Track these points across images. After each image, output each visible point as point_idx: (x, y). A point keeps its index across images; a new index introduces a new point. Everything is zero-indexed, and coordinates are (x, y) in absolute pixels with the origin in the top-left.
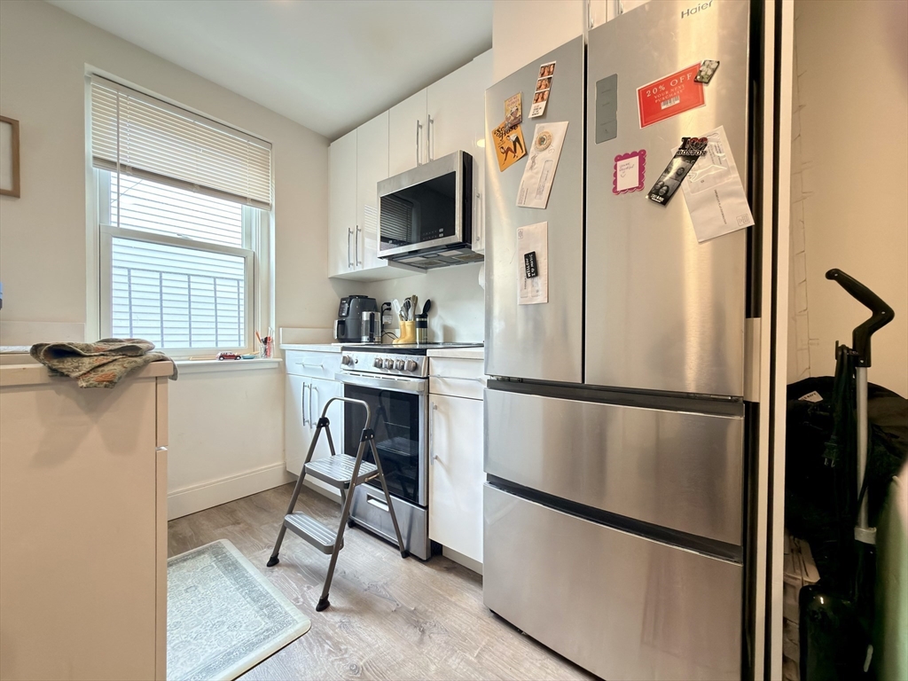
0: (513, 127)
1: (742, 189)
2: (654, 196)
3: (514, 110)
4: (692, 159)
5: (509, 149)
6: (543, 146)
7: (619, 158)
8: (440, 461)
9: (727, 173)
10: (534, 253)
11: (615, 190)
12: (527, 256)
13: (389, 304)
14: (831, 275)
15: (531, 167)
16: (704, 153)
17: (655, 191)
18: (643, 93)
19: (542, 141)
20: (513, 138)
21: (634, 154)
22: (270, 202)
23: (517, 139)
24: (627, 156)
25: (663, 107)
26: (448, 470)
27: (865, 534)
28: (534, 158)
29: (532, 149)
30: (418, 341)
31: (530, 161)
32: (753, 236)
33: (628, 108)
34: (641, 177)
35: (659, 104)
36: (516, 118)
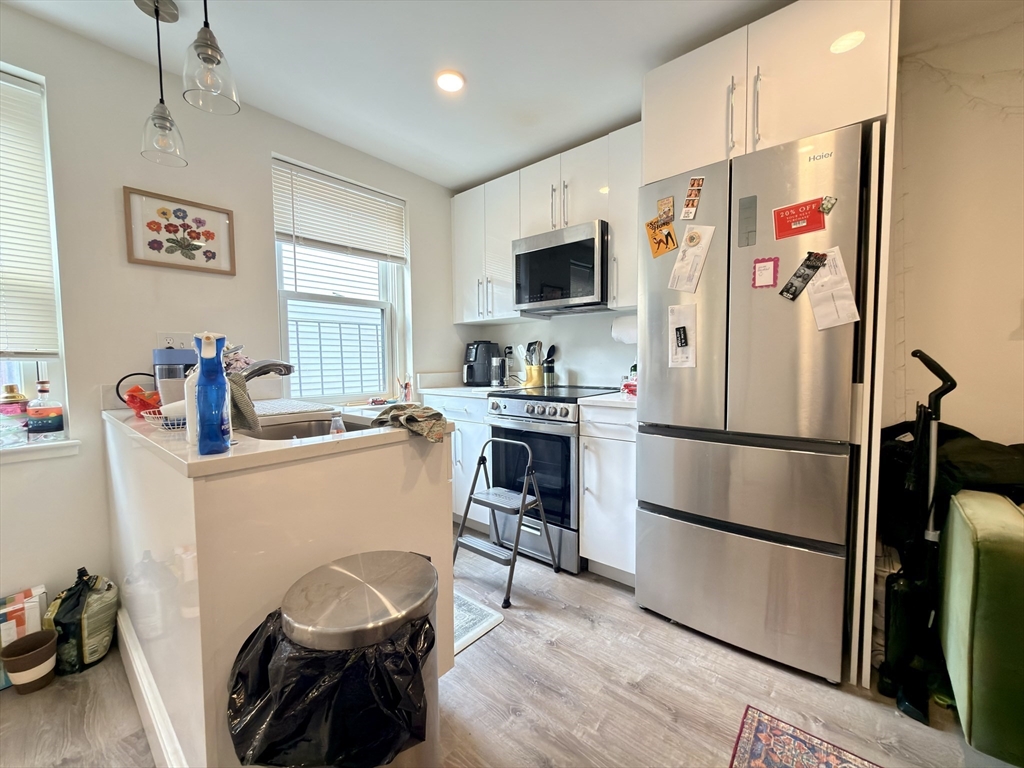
0: (666, 223)
1: (851, 294)
2: (785, 293)
3: (666, 209)
4: (816, 268)
5: (661, 241)
6: (692, 244)
7: (757, 261)
8: (590, 492)
9: (841, 281)
10: (684, 328)
11: (754, 285)
12: (678, 330)
13: (510, 348)
14: (915, 354)
15: (682, 259)
16: (824, 265)
17: (786, 290)
18: (778, 213)
19: (692, 239)
20: (665, 232)
21: (769, 260)
22: (405, 256)
23: (669, 234)
24: (764, 261)
25: (793, 227)
26: (599, 499)
27: (931, 535)
28: (684, 252)
29: (683, 244)
30: (546, 385)
31: (680, 254)
32: (859, 328)
33: (766, 224)
34: (775, 278)
35: (790, 224)
36: (668, 217)
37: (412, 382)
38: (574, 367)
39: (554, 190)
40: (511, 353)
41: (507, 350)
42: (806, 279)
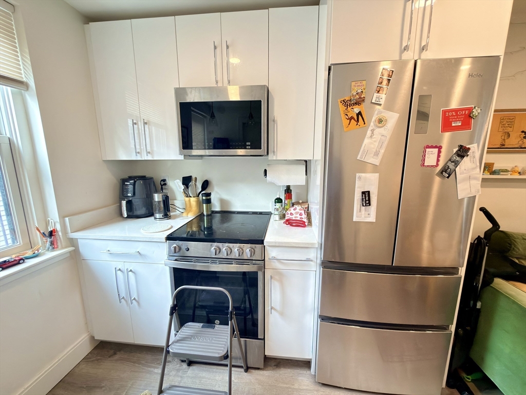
0: (357, 103)
2: (444, 173)
3: (359, 91)
4: (462, 157)
5: (352, 118)
6: (380, 125)
7: (428, 147)
8: (275, 309)
10: (369, 192)
11: (423, 165)
12: (363, 193)
13: (164, 180)
14: (481, 209)
15: (371, 136)
16: (468, 155)
17: (445, 171)
18: (444, 112)
19: (380, 121)
20: (356, 110)
21: (436, 147)
23: (360, 114)
24: (432, 147)
25: (453, 125)
28: (373, 131)
29: (372, 124)
30: (205, 213)
31: (369, 133)
33: (436, 121)
34: (438, 161)
35: (451, 122)
36: (360, 98)
37: (58, 227)
38: (225, 197)
39: (215, 48)
40: (165, 184)
41: (162, 183)
42: (456, 164)
